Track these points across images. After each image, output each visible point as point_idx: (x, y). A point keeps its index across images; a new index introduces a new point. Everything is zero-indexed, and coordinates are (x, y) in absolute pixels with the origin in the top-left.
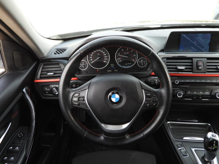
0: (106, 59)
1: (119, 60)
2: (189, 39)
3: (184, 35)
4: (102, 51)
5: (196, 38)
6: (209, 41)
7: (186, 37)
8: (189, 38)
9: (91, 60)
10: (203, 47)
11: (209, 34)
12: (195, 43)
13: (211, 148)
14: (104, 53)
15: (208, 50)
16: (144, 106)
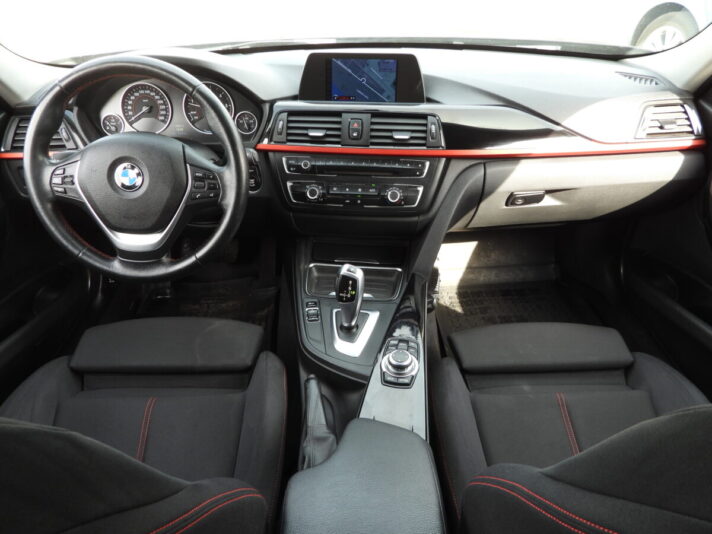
0: (164, 112)
1: (194, 115)
2: (350, 71)
3: (339, 63)
4: (152, 94)
5: (366, 69)
6: (393, 76)
7: (344, 66)
8: (349, 68)
9: (130, 113)
10: (382, 91)
11: (392, 61)
12: (364, 80)
13: (344, 295)
14: (157, 97)
15: (394, 98)
16: (191, 197)
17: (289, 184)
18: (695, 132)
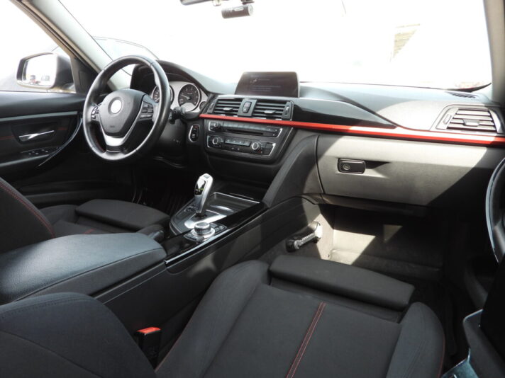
16: (140, 118)
17: (208, 137)
18: (498, 130)
